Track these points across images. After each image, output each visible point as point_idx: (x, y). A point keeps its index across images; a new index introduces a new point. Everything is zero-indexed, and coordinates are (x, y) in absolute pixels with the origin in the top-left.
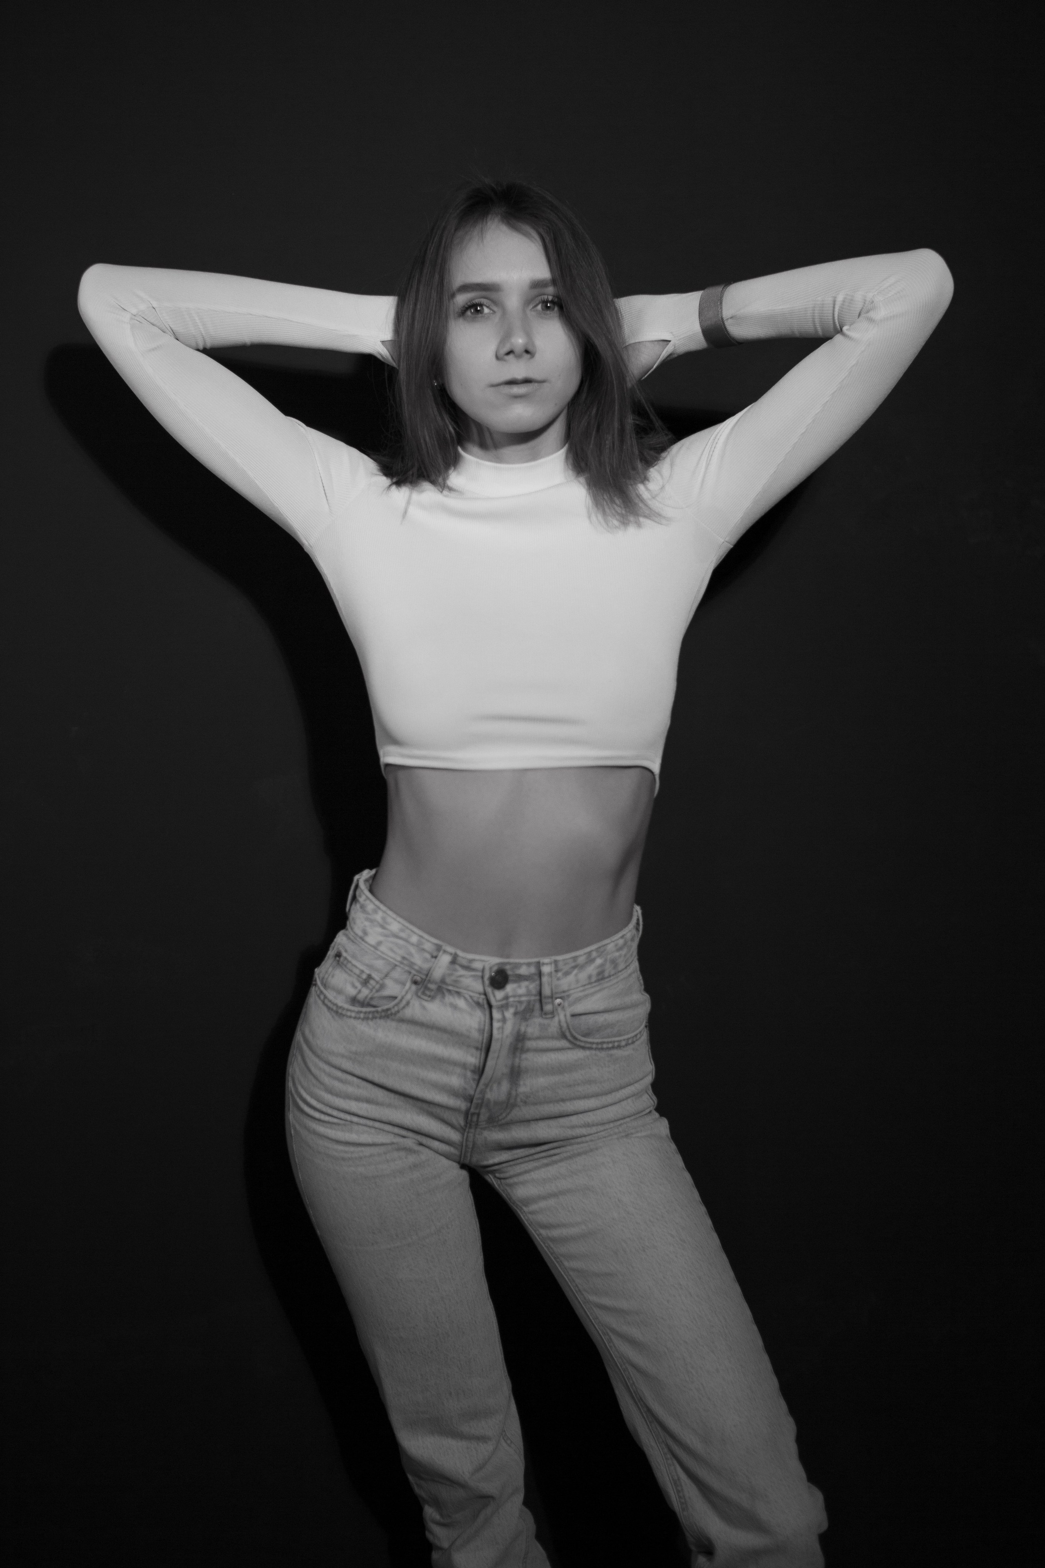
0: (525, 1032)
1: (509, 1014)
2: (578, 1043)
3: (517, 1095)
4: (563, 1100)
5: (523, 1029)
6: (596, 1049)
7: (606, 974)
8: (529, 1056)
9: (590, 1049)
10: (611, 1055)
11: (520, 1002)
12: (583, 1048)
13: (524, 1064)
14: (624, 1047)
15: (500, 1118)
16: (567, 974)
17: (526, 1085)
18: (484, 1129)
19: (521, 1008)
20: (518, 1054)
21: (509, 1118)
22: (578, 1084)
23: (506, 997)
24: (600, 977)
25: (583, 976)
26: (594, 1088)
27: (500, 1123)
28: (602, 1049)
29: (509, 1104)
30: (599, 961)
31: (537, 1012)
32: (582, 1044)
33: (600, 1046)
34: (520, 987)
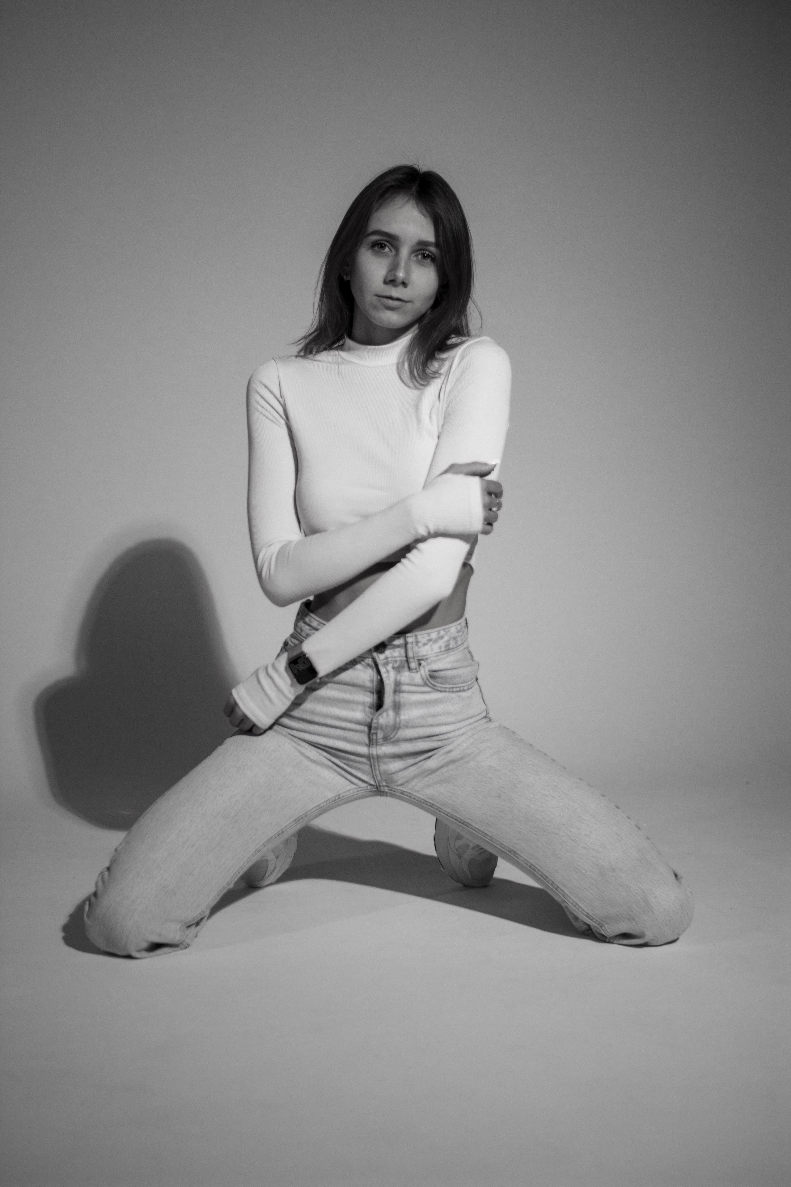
0: (400, 680)
1: (390, 667)
2: (436, 688)
3: (400, 721)
4: (432, 726)
5: (398, 678)
6: (449, 692)
7: (451, 647)
8: (405, 695)
9: (445, 691)
10: (460, 696)
11: (396, 661)
12: (440, 691)
13: (402, 700)
14: (466, 690)
15: (391, 736)
16: (425, 644)
17: (406, 715)
18: (382, 745)
19: (396, 665)
20: (397, 694)
21: (396, 737)
22: (440, 715)
23: (387, 658)
24: (447, 648)
25: (436, 647)
26: (451, 719)
27: (392, 740)
28: (453, 692)
29: (396, 727)
30: (446, 638)
31: (406, 669)
32: (440, 689)
33: (451, 690)
34: (394, 651)
